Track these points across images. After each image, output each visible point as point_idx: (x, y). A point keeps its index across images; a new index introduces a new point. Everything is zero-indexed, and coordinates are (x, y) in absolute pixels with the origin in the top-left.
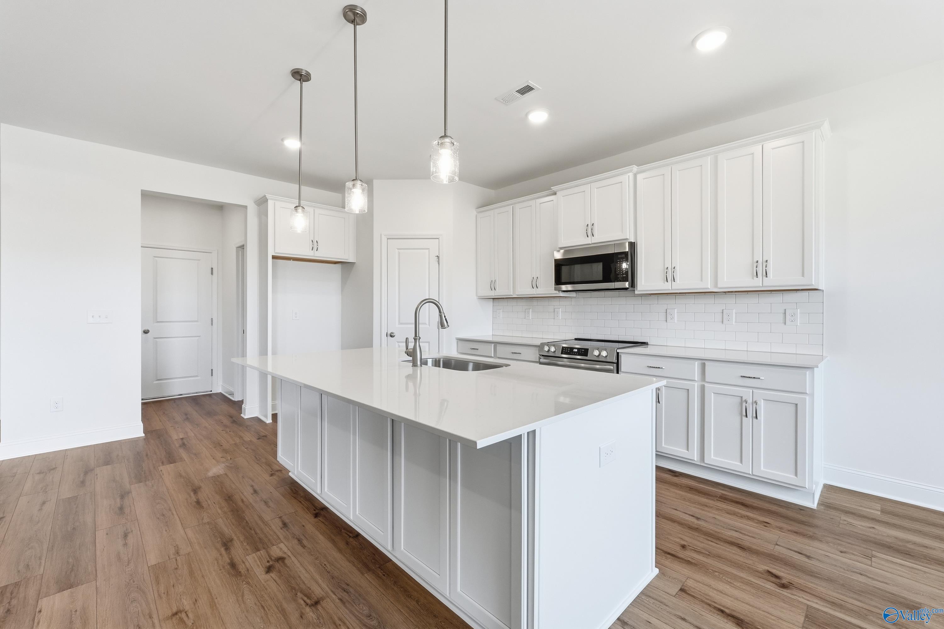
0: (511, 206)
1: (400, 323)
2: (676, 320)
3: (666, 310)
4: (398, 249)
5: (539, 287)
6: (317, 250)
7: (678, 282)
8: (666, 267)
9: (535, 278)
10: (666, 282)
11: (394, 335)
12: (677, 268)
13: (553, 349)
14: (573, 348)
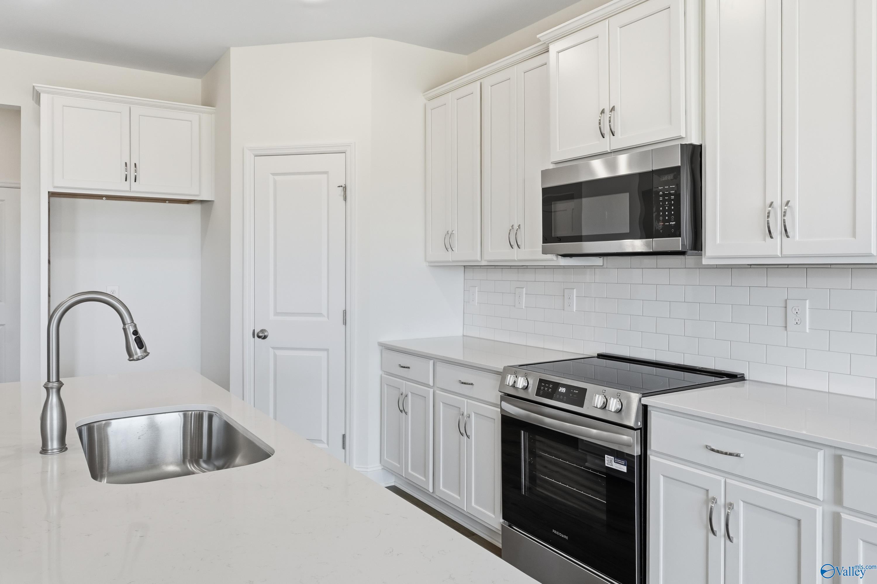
0: (478, 84)
1: (277, 314)
2: (807, 327)
3: (786, 301)
4: (273, 174)
5: (522, 246)
6: (135, 181)
7: (797, 238)
8: (768, 202)
9: (516, 227)
10: (768, 238)
11: (266, 334)
12: (796, 204)
13: (521, 383)
14: (559, 383)
